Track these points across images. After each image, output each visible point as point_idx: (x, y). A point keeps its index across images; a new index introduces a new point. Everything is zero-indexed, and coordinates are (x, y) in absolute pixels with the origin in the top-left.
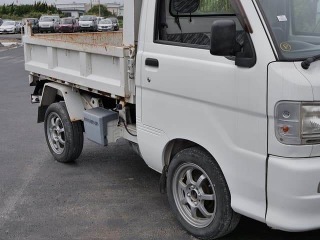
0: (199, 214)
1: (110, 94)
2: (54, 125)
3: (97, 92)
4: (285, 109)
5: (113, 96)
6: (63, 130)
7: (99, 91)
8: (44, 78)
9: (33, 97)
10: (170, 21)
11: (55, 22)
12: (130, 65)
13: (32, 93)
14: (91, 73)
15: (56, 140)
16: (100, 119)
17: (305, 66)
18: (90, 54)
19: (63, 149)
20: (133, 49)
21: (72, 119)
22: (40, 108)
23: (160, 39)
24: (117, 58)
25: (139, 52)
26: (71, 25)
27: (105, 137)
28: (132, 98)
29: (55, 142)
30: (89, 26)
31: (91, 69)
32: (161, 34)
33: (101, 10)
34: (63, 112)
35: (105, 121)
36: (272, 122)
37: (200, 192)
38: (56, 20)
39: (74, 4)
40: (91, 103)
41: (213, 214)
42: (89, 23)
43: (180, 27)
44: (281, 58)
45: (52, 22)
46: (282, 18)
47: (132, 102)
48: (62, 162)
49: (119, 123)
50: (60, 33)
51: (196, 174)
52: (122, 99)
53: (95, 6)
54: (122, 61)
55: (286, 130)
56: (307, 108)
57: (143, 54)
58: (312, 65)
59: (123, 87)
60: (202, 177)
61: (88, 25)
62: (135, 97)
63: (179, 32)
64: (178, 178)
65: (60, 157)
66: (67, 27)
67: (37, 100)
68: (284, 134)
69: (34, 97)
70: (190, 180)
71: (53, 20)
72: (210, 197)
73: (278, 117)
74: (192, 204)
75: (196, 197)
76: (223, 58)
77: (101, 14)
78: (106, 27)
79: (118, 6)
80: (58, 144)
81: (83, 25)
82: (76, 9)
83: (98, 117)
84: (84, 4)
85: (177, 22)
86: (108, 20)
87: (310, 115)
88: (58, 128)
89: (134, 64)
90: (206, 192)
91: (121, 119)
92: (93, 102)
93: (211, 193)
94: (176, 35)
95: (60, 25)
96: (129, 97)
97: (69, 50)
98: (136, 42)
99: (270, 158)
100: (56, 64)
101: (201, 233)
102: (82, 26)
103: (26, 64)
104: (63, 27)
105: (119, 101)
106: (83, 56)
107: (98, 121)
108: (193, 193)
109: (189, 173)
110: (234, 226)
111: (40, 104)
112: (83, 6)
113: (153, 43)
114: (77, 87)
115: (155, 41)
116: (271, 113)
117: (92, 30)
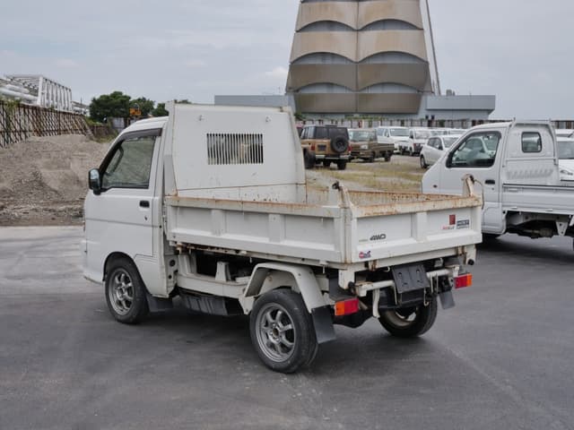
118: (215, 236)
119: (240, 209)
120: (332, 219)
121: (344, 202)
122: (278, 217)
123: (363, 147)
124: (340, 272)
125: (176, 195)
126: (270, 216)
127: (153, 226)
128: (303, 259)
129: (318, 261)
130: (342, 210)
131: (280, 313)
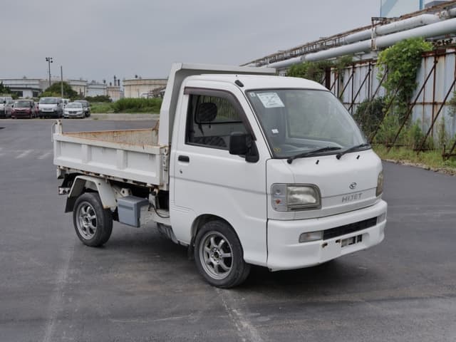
0: (221, 270)
1: (145, 184)
2: (84, 213)
3: (131, 183)
4: (277, 189)
5: (149, 185)
6: (94, 217)
7: (134, 182)
8: (75, 172)
9: (60, 189)
10: (196, 127)
11: (6, 105)
12: (165, 161)
13: (61, 185)
14: (127, 166)
15: (86, 227)
16: (135, 205)
17: (290, 162)
18: (126, 151)
19: (93, 235)
20: (167, 148)
21: (105, 206)
22: (69, 199)
23: (190, 141)
24: (153, 155)
25: (173, 151)
26: (28, 109)
27: (138, 220)
28: (165, 186)
29: (85, 229)
30: (52, 111)
31: (127, 163)
32: (190, 139)
33: (64, 89)
34: (95, 201)
35: (139, 206)
36: (269, 197)
37: (221, 253)
38: (7, 102)
39: (25, 79)
40: (122, 192)
41: (231, 268)
42: (52, 107)
43: (202, 132)
44: (274, 157)
45: (3, 105)
46: (275, 131)
47: (165, 189)
48: (92, 246)
49: (149, 208)
50: (13, 118)
51: (217, 240)
52: (156, 187)
53: (55, 84)
54: (158, 157)
55: (278, 202)
56: (290, 188)
57: (176, 153)
58: (294, 161)
59: (158, 177)
60: (222, 241)
61: (51, 109)
62: (168, 185)
63: (202, 136)
64: (204, 245)
65: (91, 242)
66: (23, 112)
67: (64, 192)
68: (277, 205)
69: (62, 190)
70: (213, 244)
71: (5, 102)
72: (228, 255)
73: (273, 194)
74: (215, 263)
75: (218, 257)
76: (237, 156)
77: (64, 94)
78: (75, 112)
79: (85, 84)
80: (88, 230)
81: (45, 109)
82: (28, 86)
83: (132, 203)
84: (39, 80)
85: (200, 128)
86: (77, 103)
87: (292, 193)
88: (89, 215)
89: (169, 160)
90: (225, 252)
91: (151, 205)
92: (123, 192)
93: (229, 252)
94: (199, 138)
95: (14, 109)
96: (162, 186)
97: (105, 148)
98: (170, 143)
99: (269, 221)
100: (90, 159)
101: (222, 283)
102: (43, 111)
103: (55, 159)
104: (17, 112)
105: (153, 190)
106: (120, 153)
107: (133, 206)
108: (216, 254)
109: (212, 239)
110: (246, 275)
111: (69, 195)
112: (37, 83)
113: (184, 145)
114: (111, 178)
115: (186, 143)
116: (269, 191)
117: (56, 115)
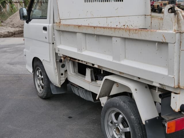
118: (79, 52)
119: (93, 33)
120: (166, 44)
121: (179, 26)
122: (119, 40)
123: (182, 4)
124: (173, 95)
125: (60, 22)
126: (113, 38)
127: (49, 43)
128: (139, 78)
129: (152, 82)
130: (178, 35)
131: (121, 116)
